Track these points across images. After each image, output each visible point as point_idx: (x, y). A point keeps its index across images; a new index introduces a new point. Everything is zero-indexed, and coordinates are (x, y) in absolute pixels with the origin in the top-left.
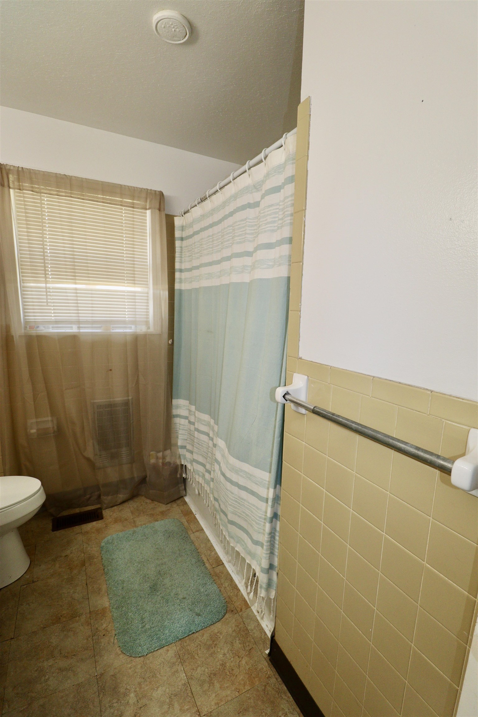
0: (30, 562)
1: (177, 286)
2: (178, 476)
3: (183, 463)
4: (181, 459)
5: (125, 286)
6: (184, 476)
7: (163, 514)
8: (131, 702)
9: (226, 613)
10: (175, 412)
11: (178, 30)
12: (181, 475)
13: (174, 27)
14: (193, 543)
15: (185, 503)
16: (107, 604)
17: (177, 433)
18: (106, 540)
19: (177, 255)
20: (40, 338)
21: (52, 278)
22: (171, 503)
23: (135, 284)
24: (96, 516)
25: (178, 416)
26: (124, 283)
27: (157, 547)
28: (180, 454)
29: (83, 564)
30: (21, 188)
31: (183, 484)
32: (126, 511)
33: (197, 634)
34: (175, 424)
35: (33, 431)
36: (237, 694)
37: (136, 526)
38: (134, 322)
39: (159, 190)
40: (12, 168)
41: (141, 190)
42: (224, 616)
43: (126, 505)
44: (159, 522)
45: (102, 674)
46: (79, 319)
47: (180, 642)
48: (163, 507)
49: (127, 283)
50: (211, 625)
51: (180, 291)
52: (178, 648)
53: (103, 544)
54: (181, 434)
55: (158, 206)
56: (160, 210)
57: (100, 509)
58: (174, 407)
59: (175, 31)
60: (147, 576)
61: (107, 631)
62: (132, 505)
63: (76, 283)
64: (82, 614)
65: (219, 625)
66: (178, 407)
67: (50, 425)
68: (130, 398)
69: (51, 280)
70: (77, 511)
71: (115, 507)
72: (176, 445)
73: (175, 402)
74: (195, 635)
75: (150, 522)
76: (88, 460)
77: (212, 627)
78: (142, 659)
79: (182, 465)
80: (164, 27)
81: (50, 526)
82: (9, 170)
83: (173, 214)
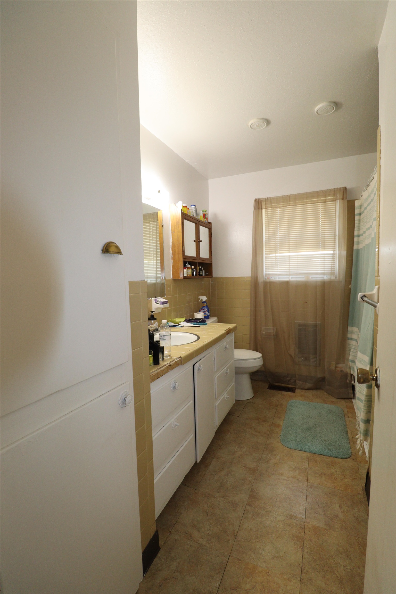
0: (253, 397)
1: (355, 247)
2: (348, 381)
3: (352, 373)
4: (351, 370)
5: (319, 251)
6: (353, 382)
7: (332, 403)
8: (277, 458)
9: (348, 458)
10: (349, 336)
11: (328, 109)
12: (350, 381)
13: (326, 109)
14: (346, 422)
15: (352, 403)
16: (281, 424)
17: (350, 351)
18: (292, 401)
19: (356, 225)
20: (271, 283)
21: (279, 251)
22: (341, 400)
23: (325, 249)
24: (292, 390)
25: (351, 339)
26: (319, 249)
27: (320, 414)
28: (351, 365)
29: (277, 406)
30: (267, 208)
31: (352, 389)
32: (310, 394)
33: (324, 456)
34: (349, 344)
35: (264, 333)
36: (333, 487)
37: (312, 402)
38: (323, 274)
39: (343, 186)
40: (263, 199)
41: (331, 190)
42: (347, 458)
43: (311, 391)
44: (327, 405)
45: (268, 444)
46: (290, 273)
47: (312, 454)
48: (334, 400)
49: (321, 249)
50: (335, 457)
51: (358, 250)
52: (310, 455)
53: (290, 402)
54: (352, 352)
55: (341, 197)
56: (343, 199)
57: (295, 388)
58: (348, 332)
59: (327, 110)
60: (308, 423)
61: (277, 432)
62: (314, 392)
63: (289, 252)
64: (269, 422)
65: (340, 460)
66: (352, 333)
67: (272, 331)
68: (318, 323)
69: (278, 252)
70: (283, 385)
71: (304, 390)
72: (348, 359)
73: (350, 328)
74: (322, 456)
75: (322, 403)
76: (291, 356)
77: (335, 458)
78: (289, 449)
79: (352, 375)
80: (321, 111)
81: (267, 386)
82: (262, 200)
83: (354, 199)
